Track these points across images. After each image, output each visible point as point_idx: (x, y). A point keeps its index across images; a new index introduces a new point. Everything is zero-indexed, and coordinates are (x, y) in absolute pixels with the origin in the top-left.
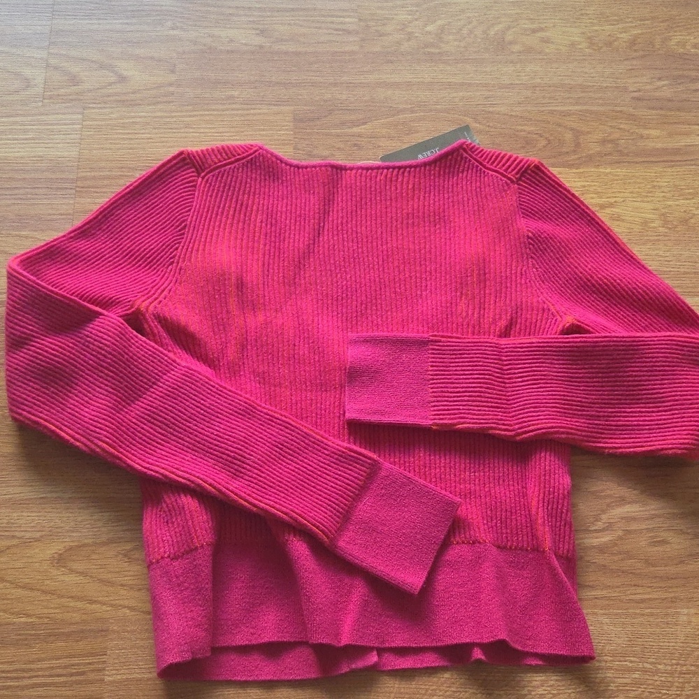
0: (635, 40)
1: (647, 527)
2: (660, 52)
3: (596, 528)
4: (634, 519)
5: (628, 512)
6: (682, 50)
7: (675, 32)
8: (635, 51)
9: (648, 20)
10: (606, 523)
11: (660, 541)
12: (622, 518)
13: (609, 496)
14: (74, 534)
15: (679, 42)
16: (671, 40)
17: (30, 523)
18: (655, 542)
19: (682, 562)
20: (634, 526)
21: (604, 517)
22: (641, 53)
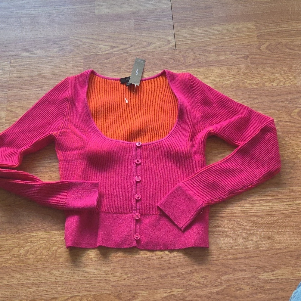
0: (232, 84)
1: (235, 283)
2: (242, 88)
3: (216, 285)
4: (230, 280)
5: (228, 278)
6: (250, 87)
7: (248, 79)
8: (232, 88)
9: (237, 75)
10: (219, 282)
11: (240, 289)
12: (225, 280)
13: (221, 272)
14: (19, 298)
15: (249, 83)
16: (246, 83)
17: (3, 294)
18: (238, 289)
19: (248, 297)
20: (231, 283)
21: (218, 280)
22: (235, 89)
